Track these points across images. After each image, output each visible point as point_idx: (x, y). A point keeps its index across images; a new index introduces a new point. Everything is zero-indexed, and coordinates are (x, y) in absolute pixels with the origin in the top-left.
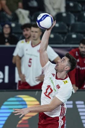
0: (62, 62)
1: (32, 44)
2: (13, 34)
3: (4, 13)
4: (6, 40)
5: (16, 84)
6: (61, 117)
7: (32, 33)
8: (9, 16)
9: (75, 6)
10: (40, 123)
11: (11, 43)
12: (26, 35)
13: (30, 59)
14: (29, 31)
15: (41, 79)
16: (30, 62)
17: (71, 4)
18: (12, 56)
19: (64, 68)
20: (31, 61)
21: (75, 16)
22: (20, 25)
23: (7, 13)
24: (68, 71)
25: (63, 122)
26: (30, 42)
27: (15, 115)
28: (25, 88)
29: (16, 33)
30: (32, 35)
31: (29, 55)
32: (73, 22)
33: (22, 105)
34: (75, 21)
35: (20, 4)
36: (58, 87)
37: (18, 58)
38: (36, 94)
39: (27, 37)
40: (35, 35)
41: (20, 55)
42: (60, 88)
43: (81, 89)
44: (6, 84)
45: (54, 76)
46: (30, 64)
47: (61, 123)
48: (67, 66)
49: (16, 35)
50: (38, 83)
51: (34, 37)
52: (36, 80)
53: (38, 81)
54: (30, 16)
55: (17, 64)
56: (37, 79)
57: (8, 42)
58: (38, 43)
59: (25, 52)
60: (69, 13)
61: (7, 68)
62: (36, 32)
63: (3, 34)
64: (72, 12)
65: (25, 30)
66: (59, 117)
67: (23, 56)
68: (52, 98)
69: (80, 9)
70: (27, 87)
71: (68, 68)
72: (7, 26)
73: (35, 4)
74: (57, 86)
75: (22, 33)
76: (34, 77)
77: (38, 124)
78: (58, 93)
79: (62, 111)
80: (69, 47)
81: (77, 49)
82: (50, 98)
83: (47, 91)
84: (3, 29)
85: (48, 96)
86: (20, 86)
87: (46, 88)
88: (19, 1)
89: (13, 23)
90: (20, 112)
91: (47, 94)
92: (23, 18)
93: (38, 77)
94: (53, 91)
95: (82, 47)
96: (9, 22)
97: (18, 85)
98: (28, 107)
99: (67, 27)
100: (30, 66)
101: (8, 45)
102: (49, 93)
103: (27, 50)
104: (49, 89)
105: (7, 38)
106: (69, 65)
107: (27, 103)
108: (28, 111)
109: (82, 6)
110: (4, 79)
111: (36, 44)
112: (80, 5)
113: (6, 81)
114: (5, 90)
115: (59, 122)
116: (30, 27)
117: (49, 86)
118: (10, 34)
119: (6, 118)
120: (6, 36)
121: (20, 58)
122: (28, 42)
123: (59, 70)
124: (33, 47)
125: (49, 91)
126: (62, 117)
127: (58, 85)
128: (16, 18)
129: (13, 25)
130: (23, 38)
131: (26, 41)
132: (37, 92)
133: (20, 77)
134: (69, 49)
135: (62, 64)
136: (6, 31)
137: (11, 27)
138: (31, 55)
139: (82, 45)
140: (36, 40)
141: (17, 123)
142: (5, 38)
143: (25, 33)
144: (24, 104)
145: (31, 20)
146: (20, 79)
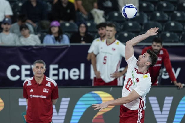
0: (143, 57)
1: (107, 43)
2: (89, 33)
3: (80, 13)
4: (82, 39)
5: (92, 80)
6: (140, 110)
7: (107, 32)
8: (85, 16)
9: (148, 6)
10: (121, 116)
11: (86, 42)
12: (101, 34)
13: (105, 57)
14: (104, 30)
15: (116, 76)
16: (105, 60)
17: (144, 5)
18: (87, 53)
19: (145, 64)
20: (106, 58)
21: (148, 15)
22: (95, 24)
23: (82, 13)
24: (149, 66)
25: (142, 115)
26: (105, 41)
27: (95, 109)
28: (100, 84)
29: (91, 32)
30: (107, 34)
31: (103, 52)
32: (146, 21)
33: (98, 100)
34: (148, 20)
35: (96, 5)
36: (138, 80)
37: (93, 56)
38: (111, 90)
39: (102, 35)
40: (109, 34)
41: (95, 53)
42: (139, 82)
43: (154, 86)
44: (82, 80)
45: (136, 70)
46: (105, 61)
47: (140, 116)
48: (148, 61)
49: (92, 34)
50: (112, 79)
51: (109, 36)
52: (111, 77)
53: (112, 78)
54: (105, 16)
55: (93, 61)
56: (112, 75)
57: (84, 40)
58: (113, 41)
59: (100, 50)
60: (143, 13)
61: (82, 66)
62: (111, 31)
63: (79, 32)
64: (145, 12)
65: (100, 29)
66: (139, 110)
67: (98, 53)
68: (131, 91)
69: (152, 9)
70: (101, 83)
71: (149, 63)
72: (83, 25)
73: (109, 4)
74: (136, 79)
75: (97, 32)
76: (109, 74)
77: (120, 117)
78: (136, 86)
79: (141, 104)
80: (142, 46)
81: (150, 47)
82: (130, 91)
83: (128, 84)
84: (79, 29)
85: (128, 89)
86: (95, 83)
87: (128, 80)
88: (94, 1)
89: (88, 22)
90: (99, 107)
91: (128, 87)
92: (99, 17)
93: (113, 74)
94: (133, 84)
95: (155, 46)
96: (85, 21)
97: (93, 82)
98: (103, 102)
99: (140, 26)
100: (105, 63)
101: (83, 43)
102: (130, 86)
103: (102, 48)
104: (130, 82)
105: (83, 37)
106: (150, 60)
107: (102, 99)
108: (107, 104)
109: (155, 6)
110: (80, 76)
111: (111, 43)
112: (153, 6)
113: (82, 77)
114: (81, 87)
115: (138, 115)
116: (105, 27)
117: (130, 79)
118: (86, 33)
119: (81, 114)
120: (82, 35)
121: (96, 56)
122: (102, 41)
123: (140, 65)
124: (108, 45)
125: (130, 83)
126: (142, 110)
127: (138, 79)
128: (91, 18)
129: (89, 24)
130: (99, 36)
131: (101, 40)
132: (112, 88)
133: (95, 74)
134: (142, 47)
135: (144, 60)
136: (82, 30)
137: (86, 26)
138: (106, 53)
139: (154, 43)
140: (111, 38)
141: (93, 118)
142: (81, 37)
143: (100, 32)
144: (99, 99)
145: (106, 20)
146: (95, 76)
